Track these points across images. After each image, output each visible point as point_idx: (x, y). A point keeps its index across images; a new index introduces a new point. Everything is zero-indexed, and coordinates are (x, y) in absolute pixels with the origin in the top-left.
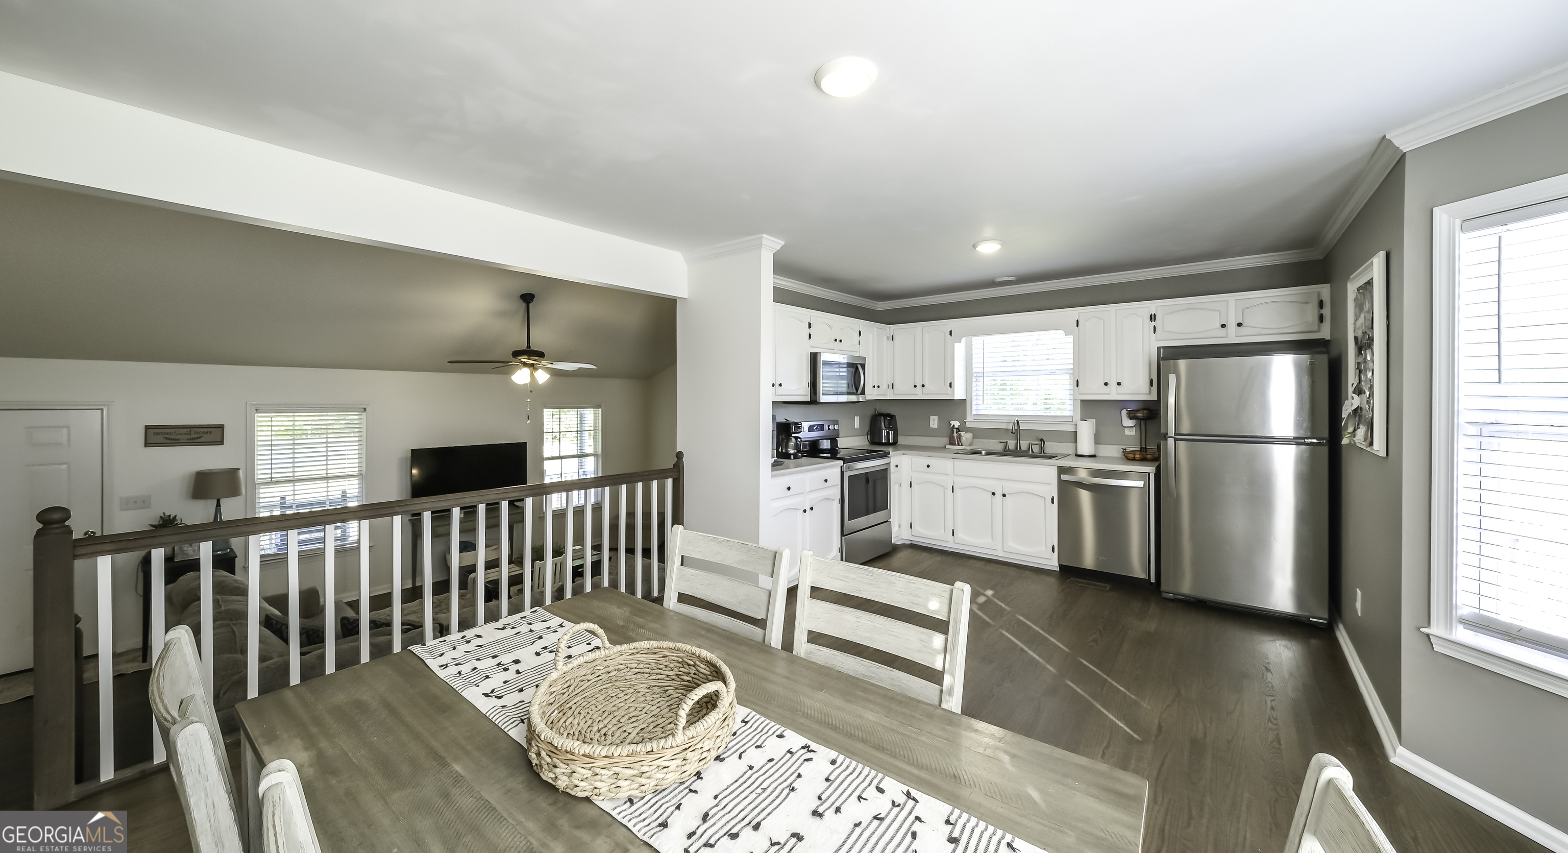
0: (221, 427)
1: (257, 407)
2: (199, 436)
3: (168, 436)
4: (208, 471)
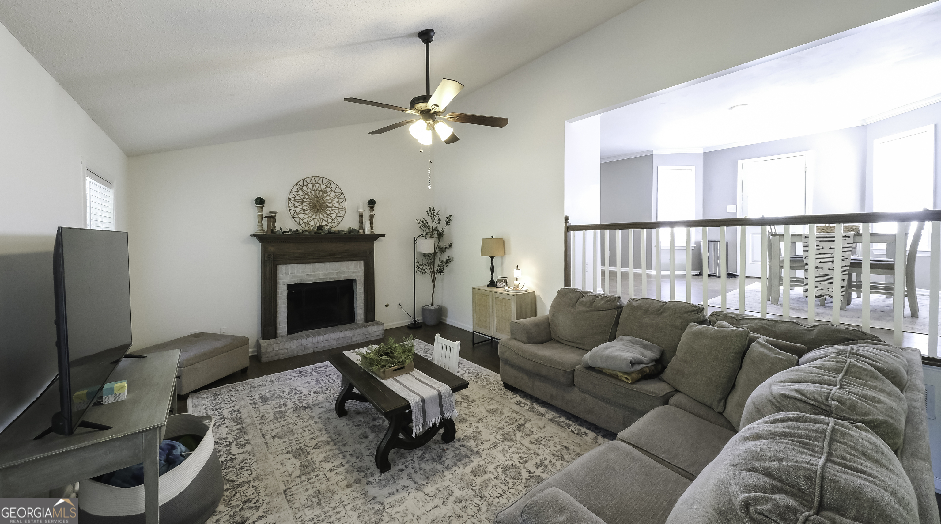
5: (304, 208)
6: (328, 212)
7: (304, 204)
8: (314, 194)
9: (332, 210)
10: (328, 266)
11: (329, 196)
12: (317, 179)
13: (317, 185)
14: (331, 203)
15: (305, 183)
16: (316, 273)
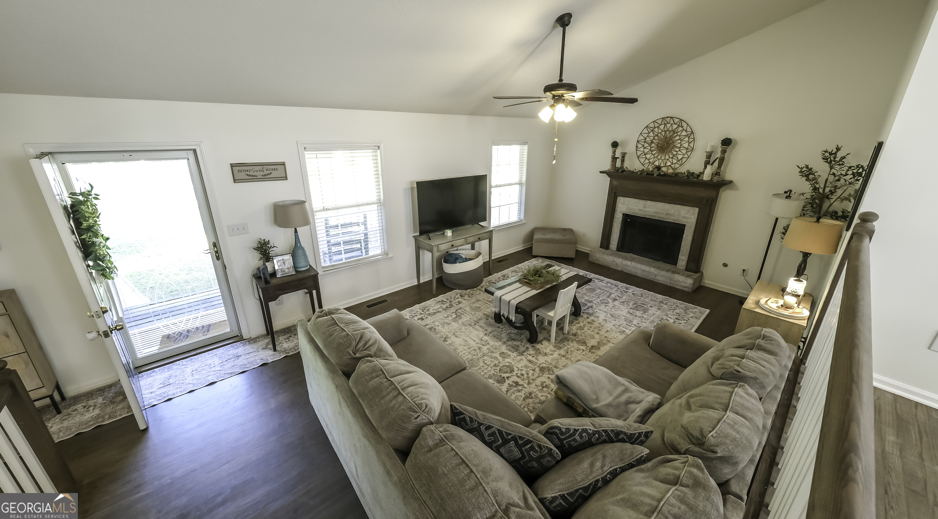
0: (283, 164)
1: (305, 146)
2: (269, 172)
3: (248, 173)
4: (282, 203)
5: (652, 149)
6: (675, 153)
7: (653, 145)
8: (663, 135)
9: (679, 150)
10: (659, 205)
11: (680, 136)
12: (668, 120)
13: (669, 125)
14: (681, 143)
15: (657, 125)
16: (647, 209)
